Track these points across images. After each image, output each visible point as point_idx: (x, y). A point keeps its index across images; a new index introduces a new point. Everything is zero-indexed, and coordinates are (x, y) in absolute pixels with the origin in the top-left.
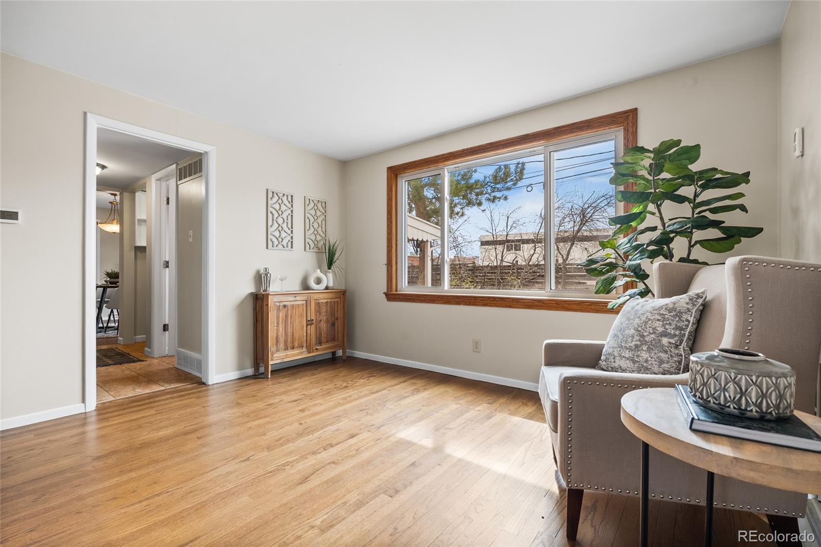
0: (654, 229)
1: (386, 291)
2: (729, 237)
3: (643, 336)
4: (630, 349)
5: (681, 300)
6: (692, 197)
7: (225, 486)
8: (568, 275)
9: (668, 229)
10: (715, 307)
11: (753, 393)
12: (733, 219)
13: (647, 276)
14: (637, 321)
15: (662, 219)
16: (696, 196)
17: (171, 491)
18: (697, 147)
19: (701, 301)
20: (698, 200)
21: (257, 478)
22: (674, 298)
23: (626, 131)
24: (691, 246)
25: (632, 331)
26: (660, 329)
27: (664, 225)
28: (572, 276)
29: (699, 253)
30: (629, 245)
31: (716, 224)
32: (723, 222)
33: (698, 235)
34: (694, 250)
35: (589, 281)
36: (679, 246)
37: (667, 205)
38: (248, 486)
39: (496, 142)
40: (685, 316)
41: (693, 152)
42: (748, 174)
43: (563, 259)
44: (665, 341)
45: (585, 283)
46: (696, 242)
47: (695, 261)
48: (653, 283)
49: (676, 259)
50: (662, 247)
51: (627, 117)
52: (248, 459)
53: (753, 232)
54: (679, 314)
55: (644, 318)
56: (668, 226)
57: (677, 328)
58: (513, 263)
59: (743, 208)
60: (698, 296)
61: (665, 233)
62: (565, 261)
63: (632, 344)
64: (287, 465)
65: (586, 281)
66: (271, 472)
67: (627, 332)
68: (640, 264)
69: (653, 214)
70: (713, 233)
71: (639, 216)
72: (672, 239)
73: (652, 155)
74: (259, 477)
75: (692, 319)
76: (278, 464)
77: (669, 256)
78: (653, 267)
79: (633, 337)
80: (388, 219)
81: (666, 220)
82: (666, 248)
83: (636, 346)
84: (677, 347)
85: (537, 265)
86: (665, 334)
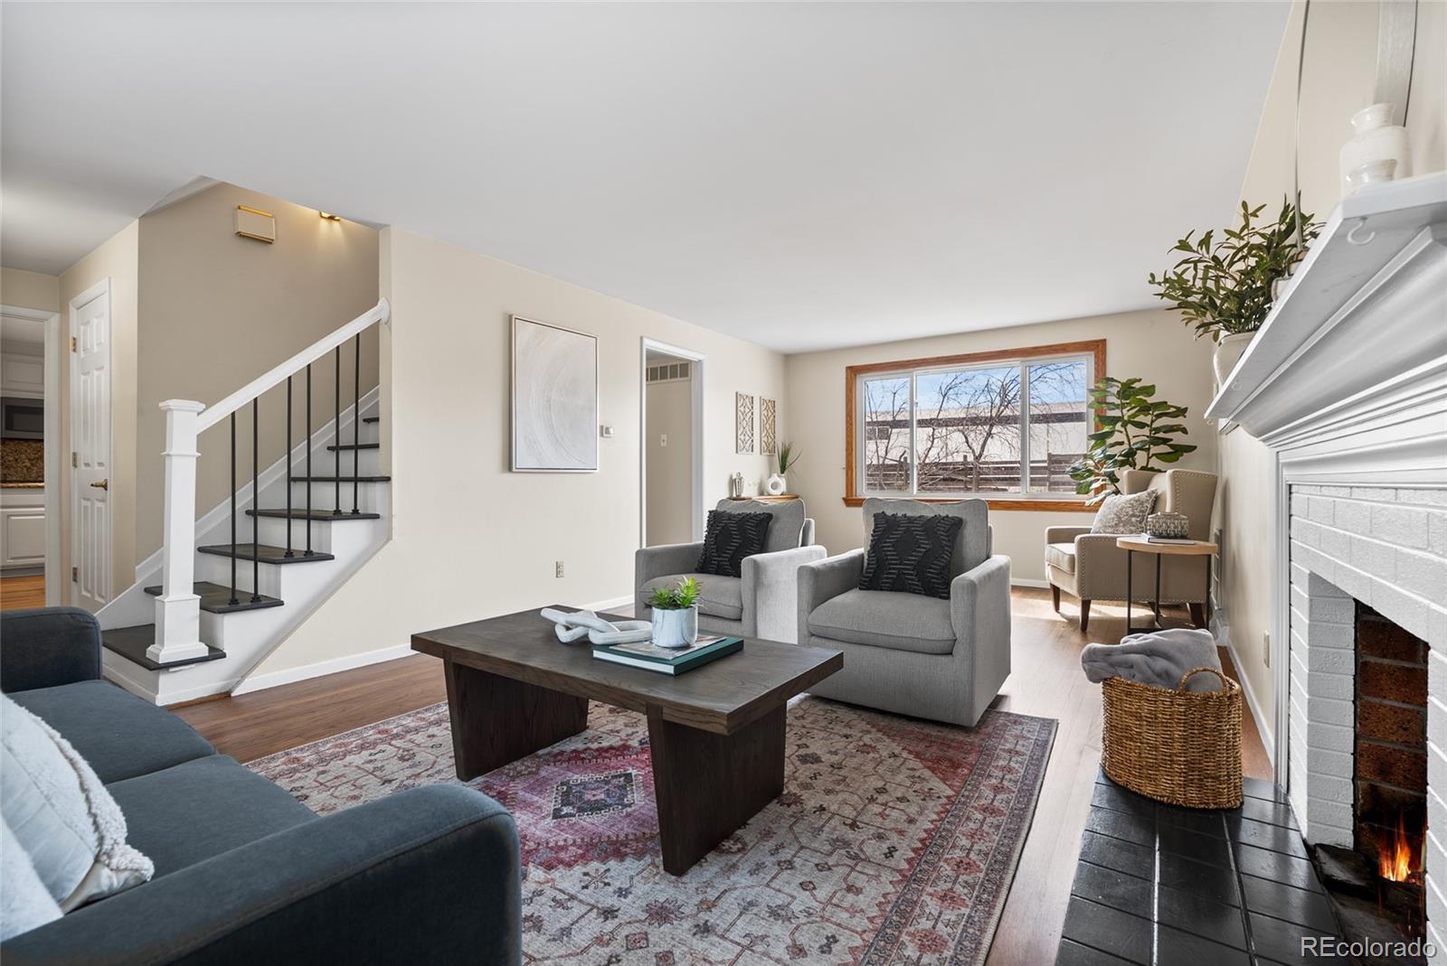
0: (1122, 443)
1: (844, 496)
2: (1176, 451)
3: (1120, 518)
4: (1112, 527)
5: (1143, 495)
6: (1149, 423)
8: (982, 479)
9: (1134, 447)
10: (1162, 497)
11: (1172, 526)
12: (1177, 438)
13: (1117, 480)
14: (1116, 509)
15: (1127, 436)
16: (1152, 422)
18: (1153, 386)
19: (1154, 495)
20: (1154, 425)
22: (1138, 494)
23: (1096, 357)
24: (1149, 458)
25: (1113, 516)
26: (1131, 513)
27: (1129, 441)
28: (986, 480)
29: (1155, 463)
30: (1102, 455)
31: (1165, 441)
32: (1171, 440)
33: (1154, 450)
34: (1151, 461)
35: (1012, 488)
36: (1141, 458)
37: (1131, 430)
39: (974, 354)
40: (1146, 504)
41: (1149, 390)
42: (1186, 409)
43: (974, 455)
44: (1133, 519)
45: (1006, 490)
46: (1153, 455)
47: (1152, 469)
48: (1123, 485)
49: (1138, 467)
50: (1128, 460)
51: (1098, 346)
53: (1191, 448)
54: (1142, 503)
55: (1120, 507)
56: (1134, 444)
57: (1141, 511)
58: (899, 461)
59: (1184, 431)
60: (1153, 492)
61: (1131, 449)
62: (977, 458)
63: (1113, 524)
65: (1007, 488)
67: (1109, 517)
68: (1113, 472)
69: (1121, 432)
70: (1164, 449)
71: (1110, 434)
72: (1135, 453)
73: (1120, 385)
75: (1149, 506)
77: (1133, 465)
78: (1123, 473)
79: (1113, 519)
80: (847, 421)
81: (1131, 437)
82: (1130, 459)
83: (1116, 524)
84: (1141, 523)
85: (937, 464)
86: (1133, 515)
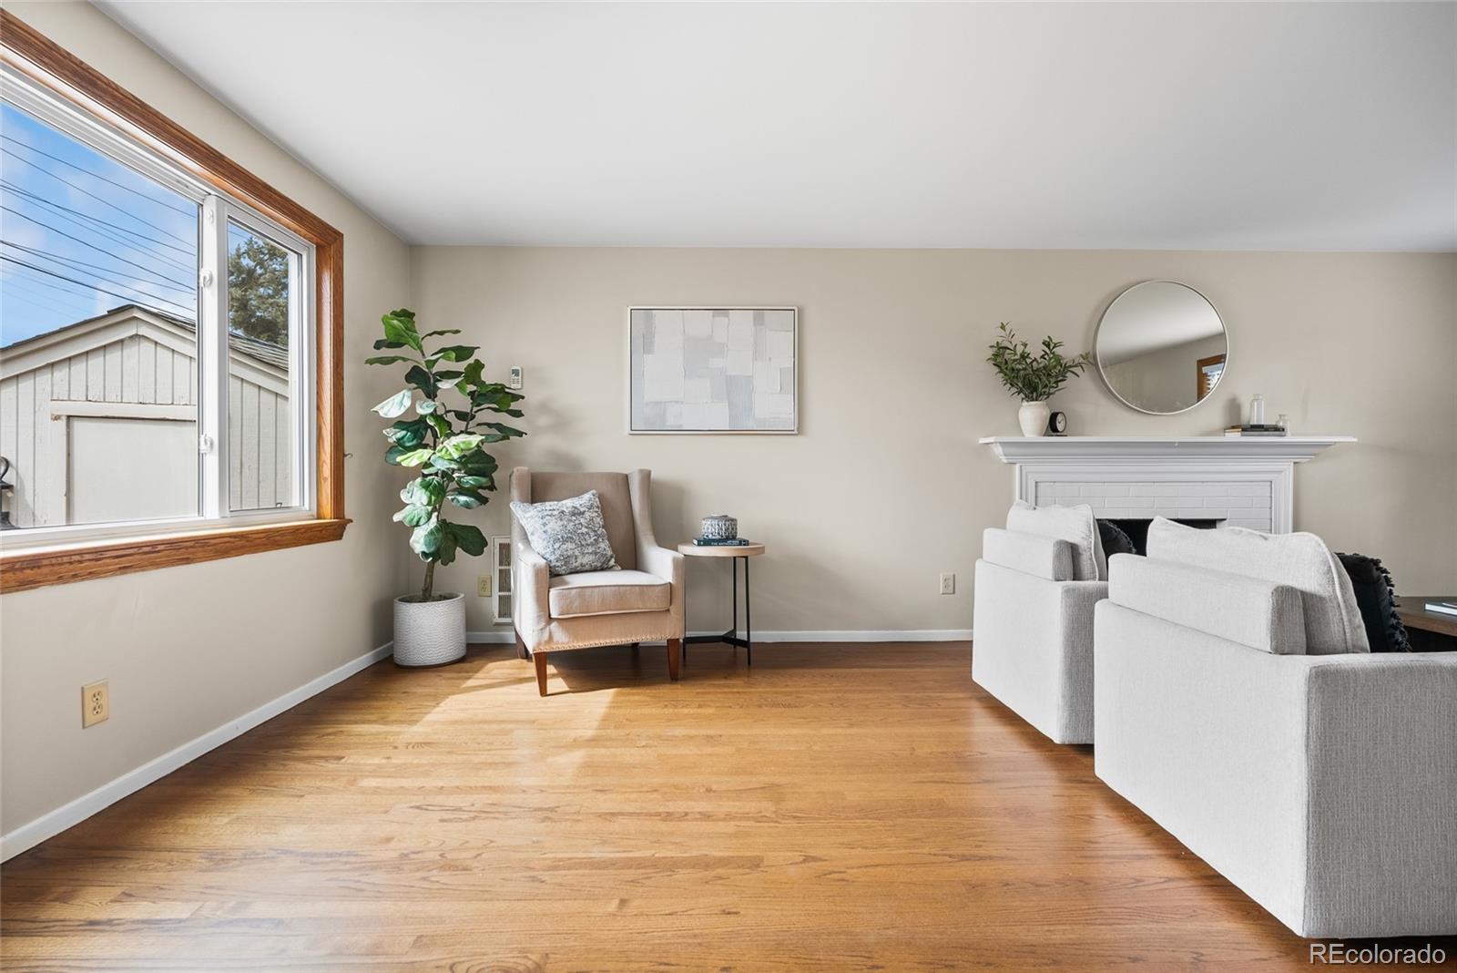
7: (866, 827)
17: (946, 855)
21: (821, 819)
38: (839, 812)
52: (807, 859)
64: (765, 816)
66: (795, 817)
74: (814, 819)
76: (773, 824)
